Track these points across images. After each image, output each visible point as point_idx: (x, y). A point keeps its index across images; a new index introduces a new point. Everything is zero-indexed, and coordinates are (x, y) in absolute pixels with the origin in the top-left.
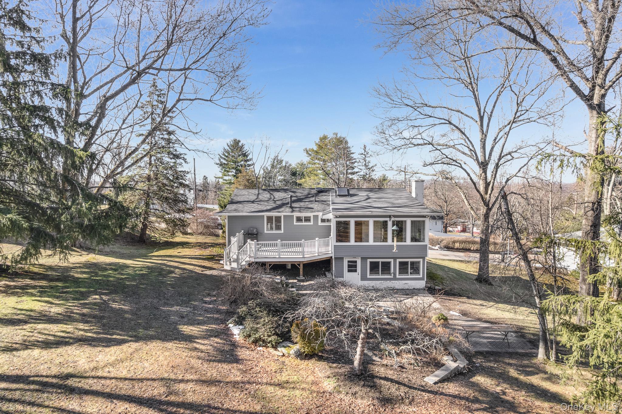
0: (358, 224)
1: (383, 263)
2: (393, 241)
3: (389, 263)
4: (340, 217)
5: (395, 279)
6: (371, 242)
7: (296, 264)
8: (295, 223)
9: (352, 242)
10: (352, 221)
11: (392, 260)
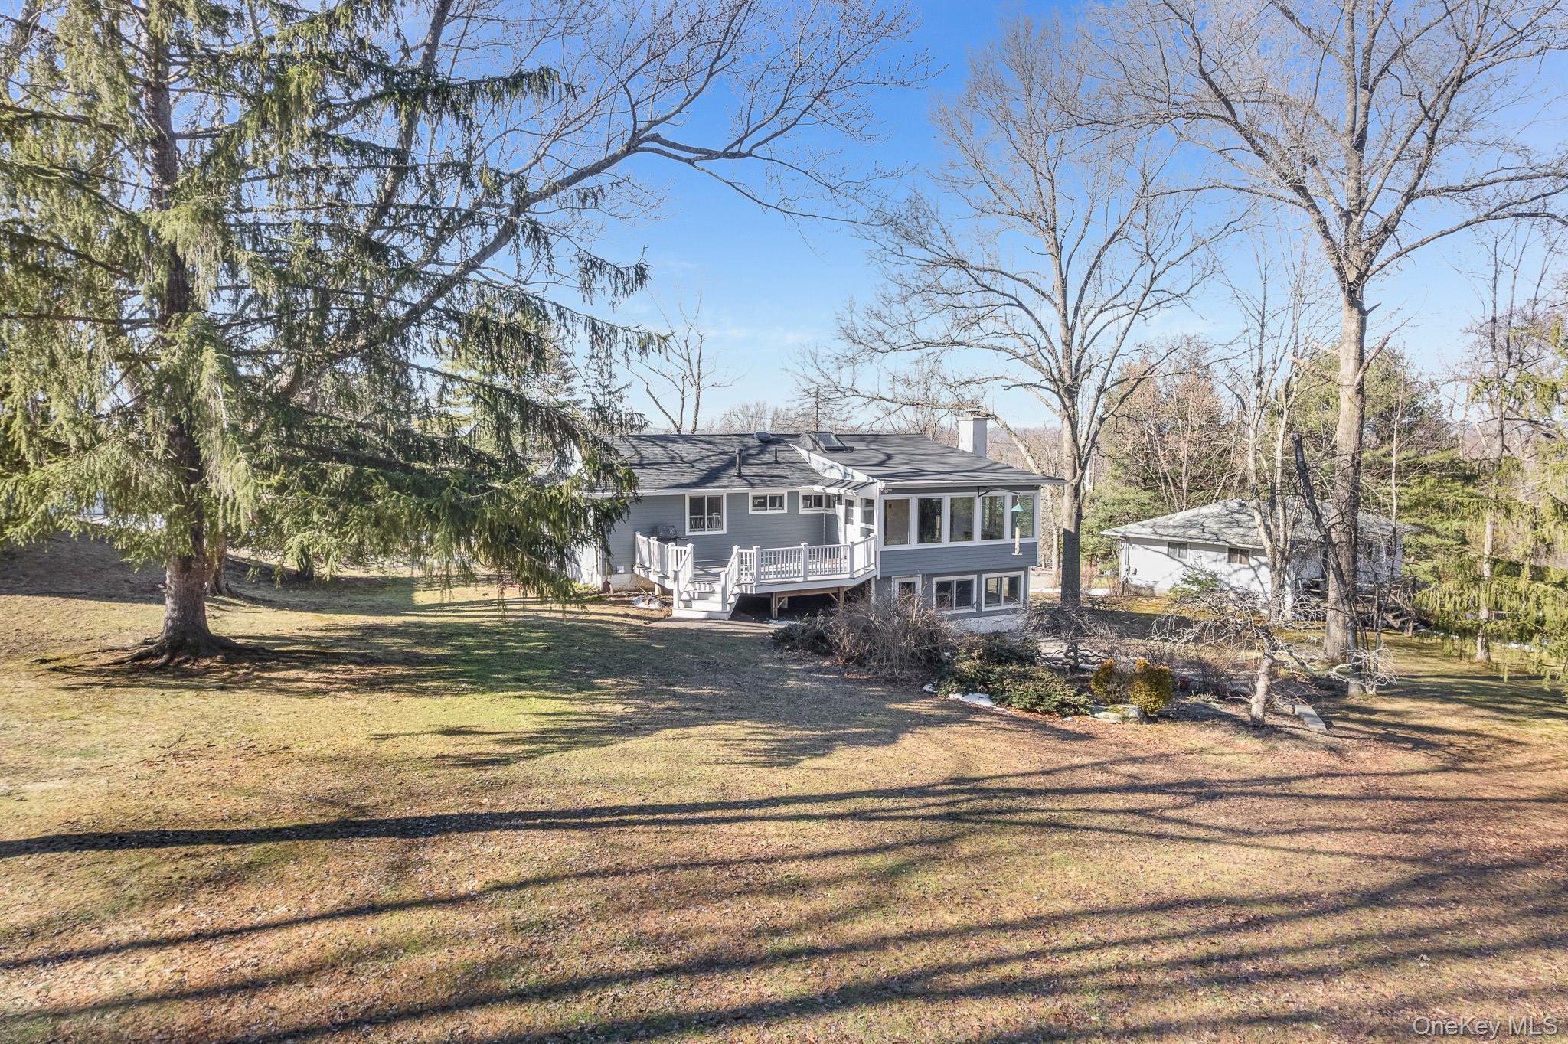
0: (924, 505)
1: (959, 583)
2: (1013, 537)
3: (969, 583)
4: (895, 491)
5: (980, 614)
6: (946, 542)
7: (830, 593)
8: (751, 512)
9: (913, 543)
10: (914, 500)
11: (975, 577)
